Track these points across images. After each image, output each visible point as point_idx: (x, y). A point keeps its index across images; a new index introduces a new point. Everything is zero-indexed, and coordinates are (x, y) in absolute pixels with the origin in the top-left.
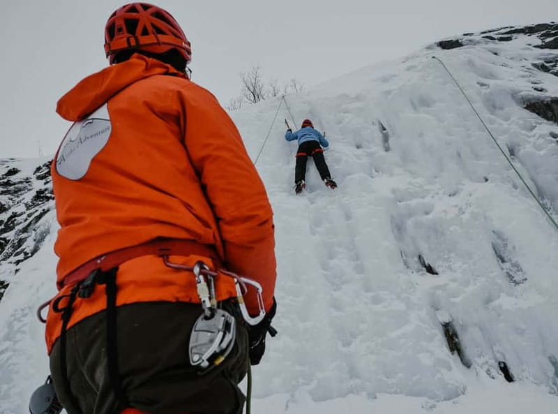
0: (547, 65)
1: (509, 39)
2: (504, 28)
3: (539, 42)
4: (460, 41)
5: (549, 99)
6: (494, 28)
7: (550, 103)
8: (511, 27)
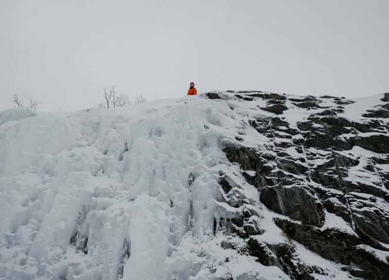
0: (257, 122)
1: (251, 100)
2: (255, 92)
3: (264, 106)
4: (219, 95)
5: (240, 147)
6: (249, 90)
7: (239, 149)
8: (260, 92)
